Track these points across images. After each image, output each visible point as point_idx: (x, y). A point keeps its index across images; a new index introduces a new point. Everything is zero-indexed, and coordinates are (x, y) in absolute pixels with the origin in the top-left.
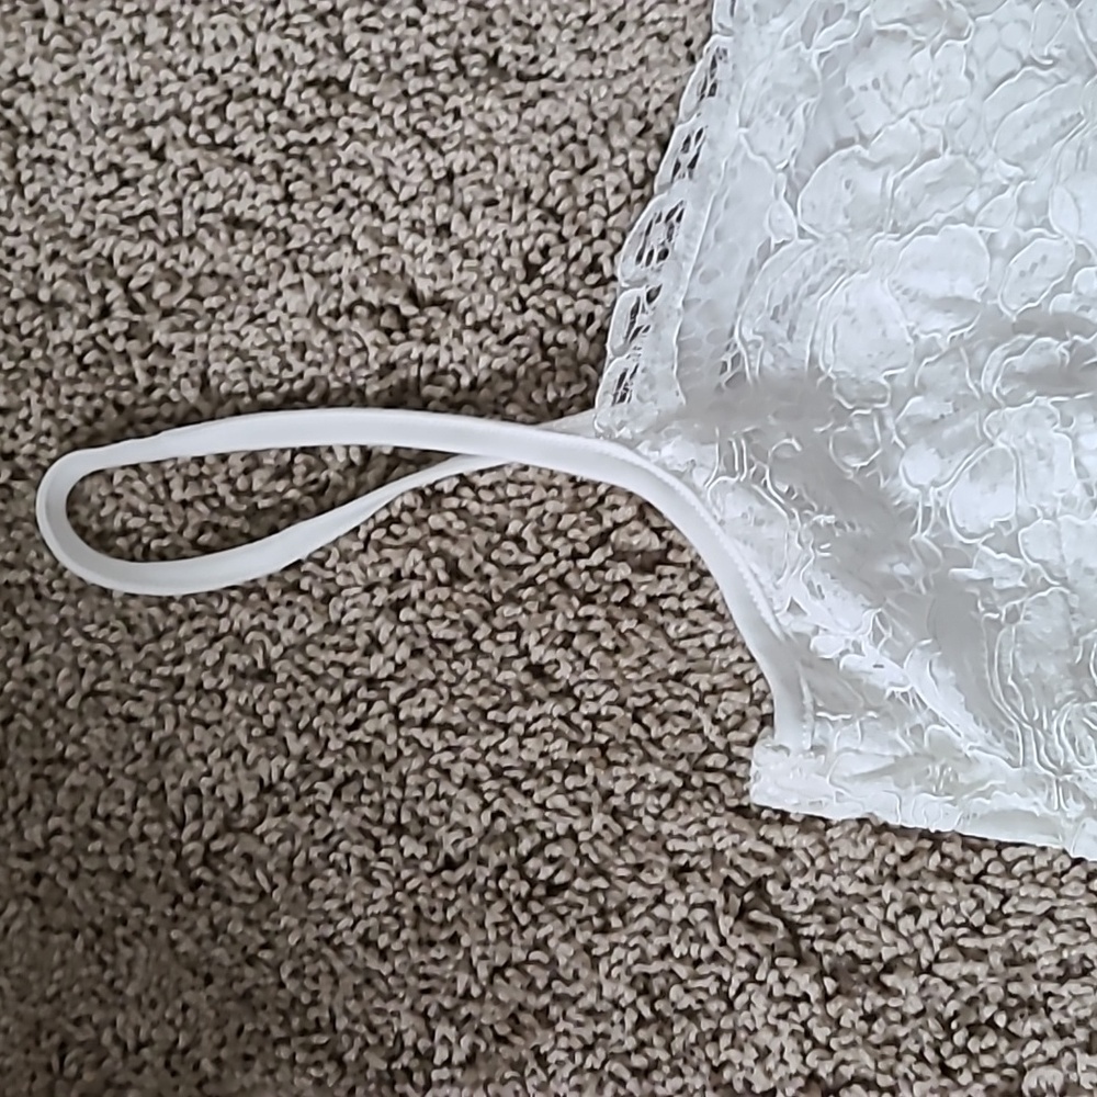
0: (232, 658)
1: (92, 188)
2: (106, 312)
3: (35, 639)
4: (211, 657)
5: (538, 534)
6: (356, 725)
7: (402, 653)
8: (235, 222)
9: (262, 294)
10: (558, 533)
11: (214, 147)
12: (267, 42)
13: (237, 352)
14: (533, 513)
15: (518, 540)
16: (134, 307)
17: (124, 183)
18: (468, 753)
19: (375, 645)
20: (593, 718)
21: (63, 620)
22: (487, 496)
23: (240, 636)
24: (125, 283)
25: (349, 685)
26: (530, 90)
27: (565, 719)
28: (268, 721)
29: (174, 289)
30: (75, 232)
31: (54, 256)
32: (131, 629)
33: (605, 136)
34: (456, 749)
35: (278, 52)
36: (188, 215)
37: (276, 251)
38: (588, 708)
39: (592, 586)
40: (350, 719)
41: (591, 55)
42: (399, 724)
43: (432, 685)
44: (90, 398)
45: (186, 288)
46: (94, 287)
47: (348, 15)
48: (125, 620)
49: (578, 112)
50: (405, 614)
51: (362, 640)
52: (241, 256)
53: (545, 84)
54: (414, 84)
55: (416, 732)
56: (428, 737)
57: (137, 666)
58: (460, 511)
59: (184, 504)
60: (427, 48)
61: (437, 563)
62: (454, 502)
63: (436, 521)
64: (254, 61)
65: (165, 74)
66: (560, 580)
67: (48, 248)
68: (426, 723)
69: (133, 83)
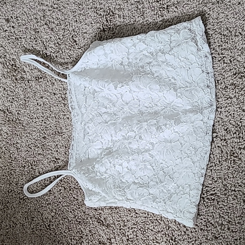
0: (47, 202)
1: (25, 153)
2: (29, 166)
3: (28, 204)
4: (45, 203)
5: (72, 183)
6: (59, 207)
7: (61, 199)
8: (39, 154)
9: (43, 161)
10: (73, 182)
11: (36, 146)
12: (38, 134)
13: (42, 168)
14: (71, 180)
15: (70, 184)
16: (32, 165)
17: (28, 152)
18: (70, 208)
19: (59, 198)
20: (80, 202)
21: (31, 202)
22: (66, 179)
23: (47, 200)
24: (30, 163)
25: (58, 203)
26: (62, 134)
27: (78, 203)
28: (51, 209)
29: (35, 163)
30: (25, 158)
31: (24, 161)
32: (37, 201)
33: (70, 138)
34: (69, 208)
35: (40, 135)
36: (35, 154)
37: (43, 157)
38: (80, 201)
39: (77, 187)
40: (58, 207)
41: (67, 129)
42: (63, 206)
43: (65, 202)
44: (29, 176)
45: (36, 162)
46: (27, 164)
47: (45, 130)
48: (37, 200)
49: (67, 135)
50: (61, 194)
51: (58, 198)
52: (40, 157)
53: (64, 133)
54: (52, 136)
55: (65, 207)
56: (66, 207)
57: (38, 205)
58: (64, 182)
59: (40, 186)
60: (52, 132)
61: (63, 188)
62: (63, 181)
63: (62, 183)
64: (37, 136)
65: (30, 139)
66: (74, 187)
67: (23, 161)
68: (66, 206)
69: (27, 141)
